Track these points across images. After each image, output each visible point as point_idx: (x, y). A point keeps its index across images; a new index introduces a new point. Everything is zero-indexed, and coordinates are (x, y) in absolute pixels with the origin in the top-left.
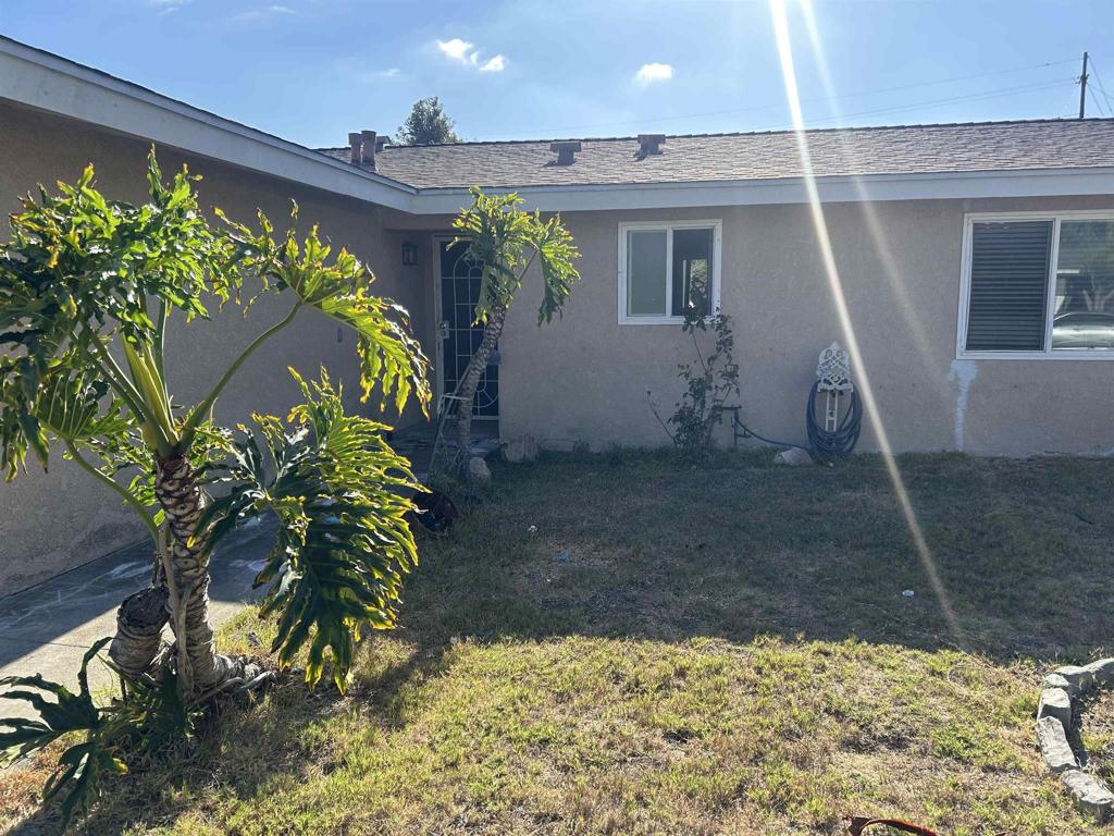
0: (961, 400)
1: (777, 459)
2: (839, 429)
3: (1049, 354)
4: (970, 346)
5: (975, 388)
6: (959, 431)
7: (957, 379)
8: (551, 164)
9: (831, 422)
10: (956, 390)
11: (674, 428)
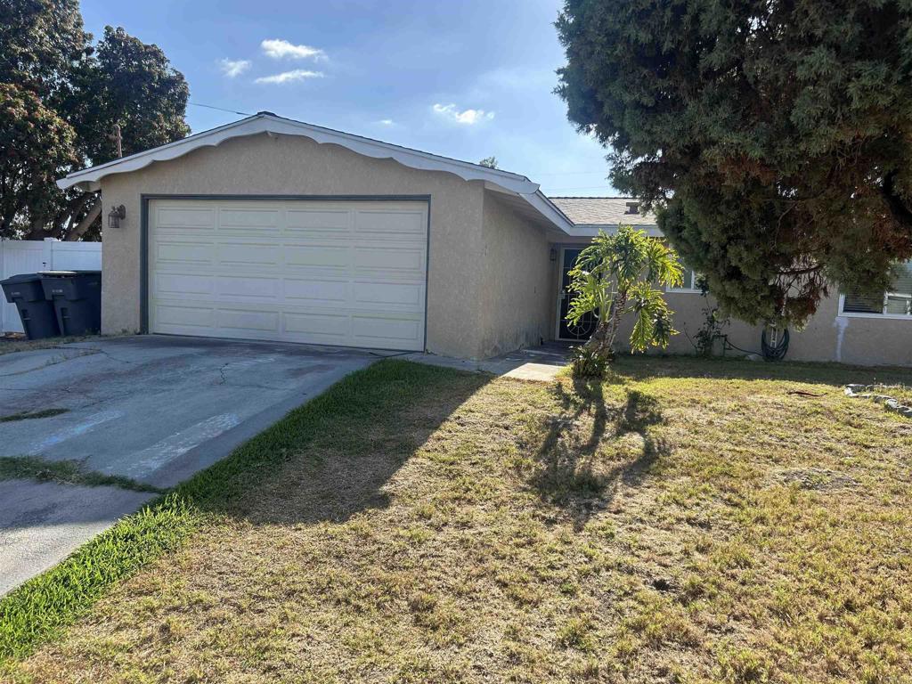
0: (840, 336)
1: (747, 358)
2: (778, 347)
3: (886, 315)
4: (846, 310)
5: (847, 331)
6: (838, 352)
7: (838, 326)
8: (627, 213)
9: (774, 344)
10: (838, 332)
11: (696, 341)
